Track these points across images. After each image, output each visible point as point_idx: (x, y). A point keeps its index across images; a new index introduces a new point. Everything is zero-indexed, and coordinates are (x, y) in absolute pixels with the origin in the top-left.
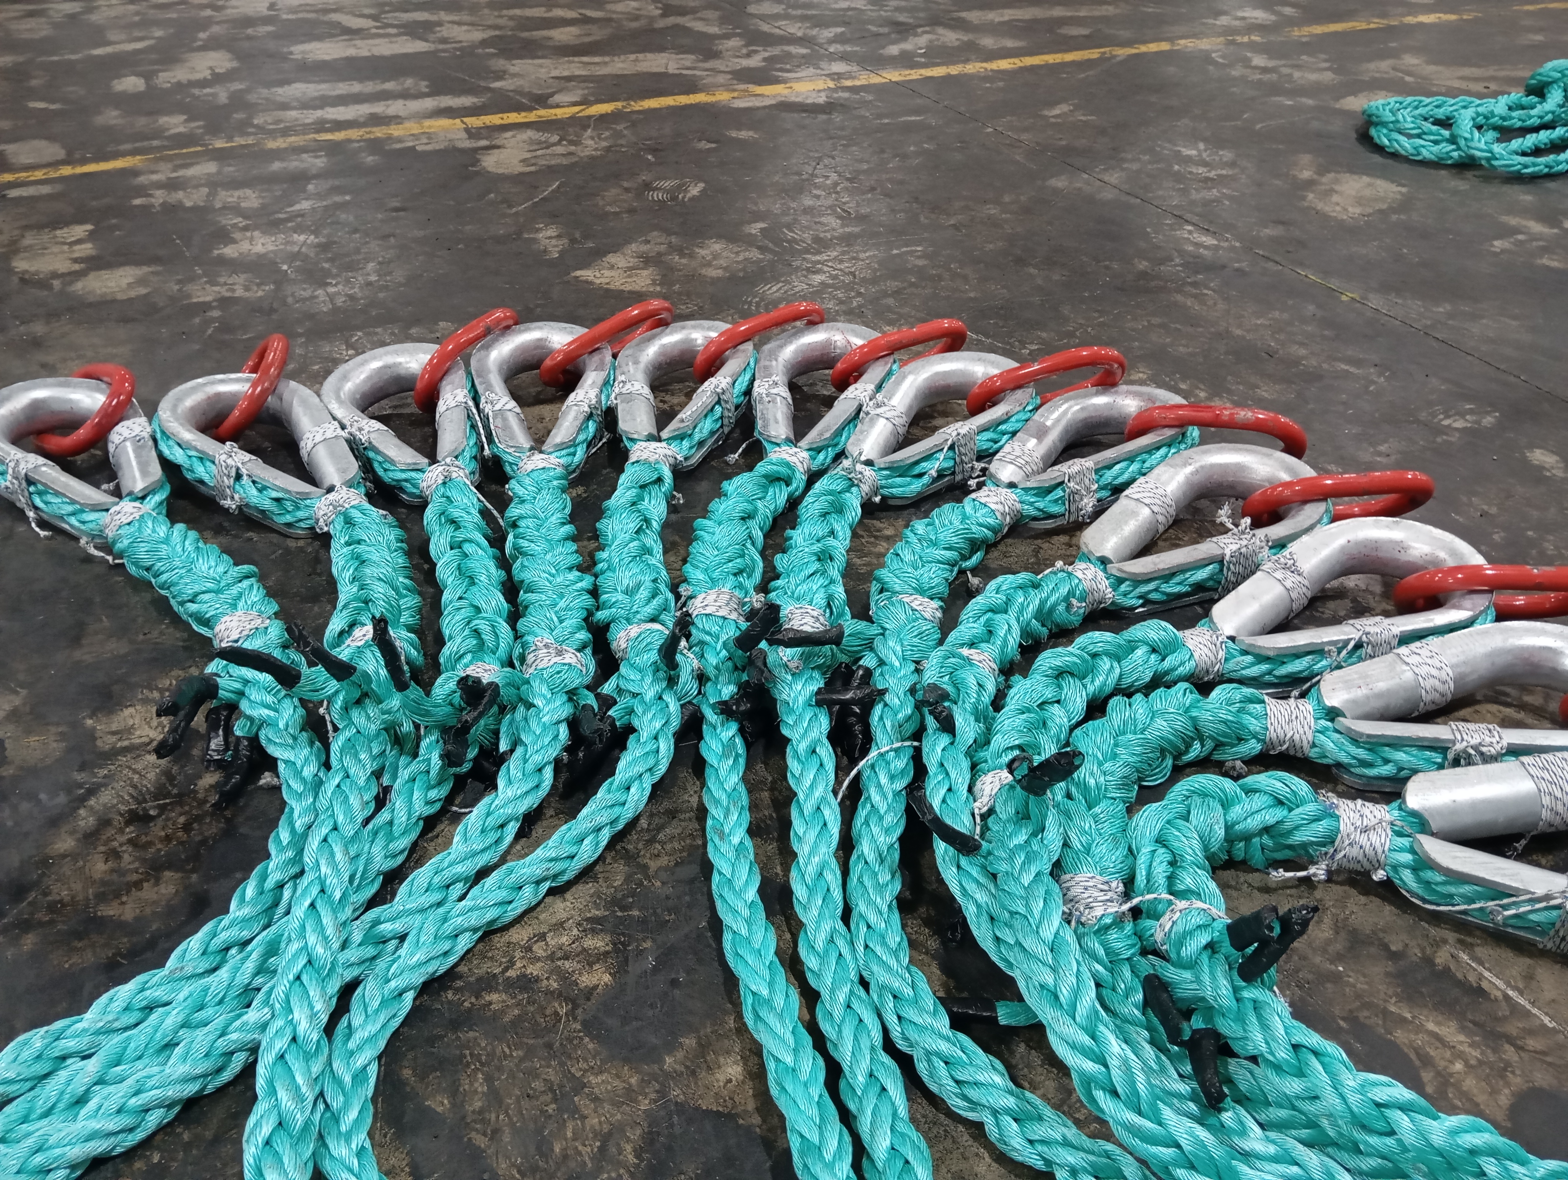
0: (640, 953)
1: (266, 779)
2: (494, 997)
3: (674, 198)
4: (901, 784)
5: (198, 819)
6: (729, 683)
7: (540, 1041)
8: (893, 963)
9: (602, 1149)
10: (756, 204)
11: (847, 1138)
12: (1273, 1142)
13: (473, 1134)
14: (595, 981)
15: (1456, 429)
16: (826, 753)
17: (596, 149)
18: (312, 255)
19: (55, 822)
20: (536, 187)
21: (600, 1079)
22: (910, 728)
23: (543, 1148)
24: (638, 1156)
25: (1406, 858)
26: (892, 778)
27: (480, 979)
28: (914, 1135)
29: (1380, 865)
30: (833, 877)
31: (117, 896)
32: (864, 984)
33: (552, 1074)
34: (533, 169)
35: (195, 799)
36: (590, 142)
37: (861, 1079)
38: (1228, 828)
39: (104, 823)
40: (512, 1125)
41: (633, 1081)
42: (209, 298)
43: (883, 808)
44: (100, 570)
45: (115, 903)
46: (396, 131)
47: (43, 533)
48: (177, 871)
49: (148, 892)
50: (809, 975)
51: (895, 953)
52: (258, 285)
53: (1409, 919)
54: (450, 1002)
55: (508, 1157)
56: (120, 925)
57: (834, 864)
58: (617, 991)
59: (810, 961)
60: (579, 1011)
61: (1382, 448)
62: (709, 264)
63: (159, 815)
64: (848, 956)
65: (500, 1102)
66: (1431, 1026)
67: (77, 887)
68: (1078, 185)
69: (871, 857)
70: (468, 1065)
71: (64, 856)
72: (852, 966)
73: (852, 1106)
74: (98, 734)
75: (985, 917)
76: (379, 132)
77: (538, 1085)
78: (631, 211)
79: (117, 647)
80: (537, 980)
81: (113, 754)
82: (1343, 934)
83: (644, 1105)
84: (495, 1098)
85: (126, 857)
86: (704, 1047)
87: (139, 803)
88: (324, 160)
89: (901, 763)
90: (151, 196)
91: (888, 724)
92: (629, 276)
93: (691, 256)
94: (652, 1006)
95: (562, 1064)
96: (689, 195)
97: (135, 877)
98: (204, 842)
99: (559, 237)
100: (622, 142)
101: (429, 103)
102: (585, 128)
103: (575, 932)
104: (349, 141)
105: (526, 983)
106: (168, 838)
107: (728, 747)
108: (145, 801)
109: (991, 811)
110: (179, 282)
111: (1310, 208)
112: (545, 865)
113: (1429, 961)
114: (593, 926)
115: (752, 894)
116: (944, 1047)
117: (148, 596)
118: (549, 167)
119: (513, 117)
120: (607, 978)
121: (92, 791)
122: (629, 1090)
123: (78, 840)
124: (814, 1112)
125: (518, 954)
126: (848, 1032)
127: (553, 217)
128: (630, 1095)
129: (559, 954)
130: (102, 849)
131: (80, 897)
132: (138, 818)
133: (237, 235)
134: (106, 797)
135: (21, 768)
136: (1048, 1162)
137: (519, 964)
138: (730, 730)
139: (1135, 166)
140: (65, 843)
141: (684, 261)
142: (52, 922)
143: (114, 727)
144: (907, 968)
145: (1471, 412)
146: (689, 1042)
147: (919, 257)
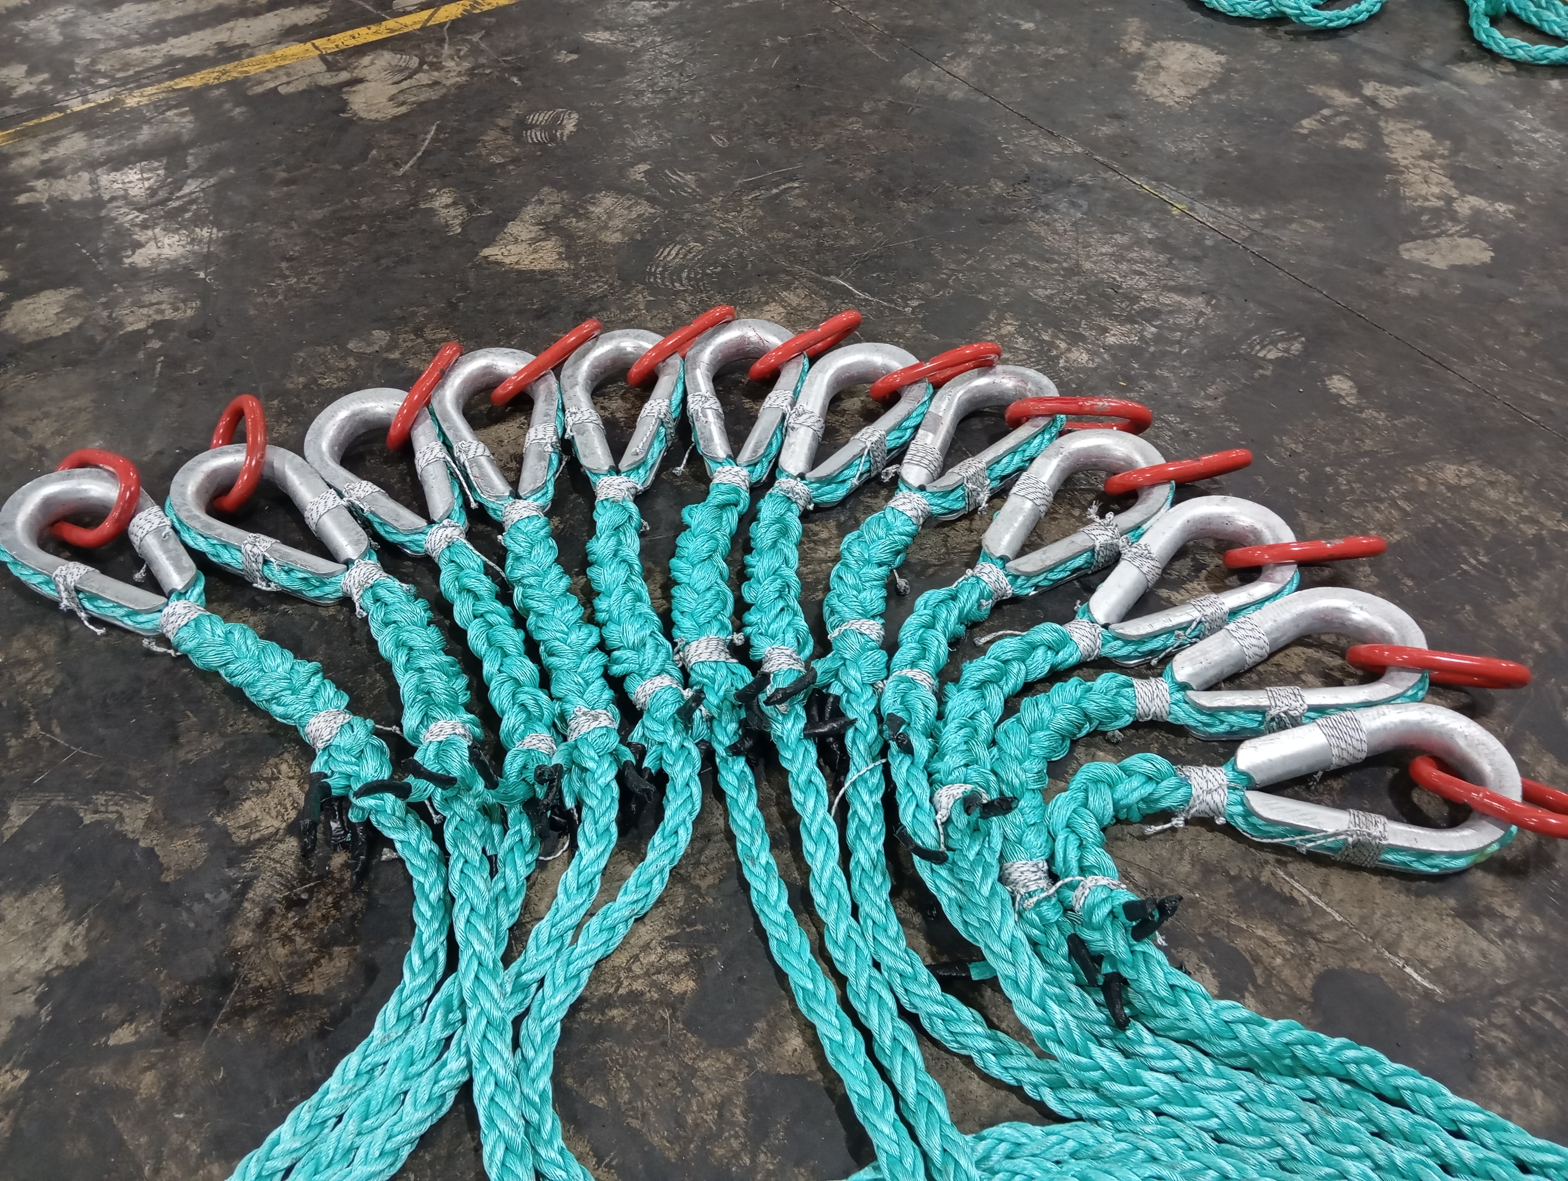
0: (711, 959)
1: (387, 854)
2: (615, 1012)
3: (553, 139)
4: (878, 798)
5: (343, 896)
6: (731, 721)
7: (657, 1042)
8: (894, 949)
9: (720, 1115)
10: (633, 139)
11: (889, 1092)
12: (1161, 1045)
13: (629, 1120)
14: (684, 988)
15: (1270, 361)
16: (820, 780)
17: (460, 74)
18: (223, 255)
19: (229, 916)
20: (415, 136)
21: (706, 1063)
22: (877, 749)
23: (680, 1123)
24: (745, 1116)
25: (1239, 809)
26: (871, 793)
27: (600, 1000)
28: (931, 1081)
29: (1220, 814)
30: (840, 883)
31: (305, 975)
32: (877, 965)
33: (671, 1066)
34: (404, 109)
35: (333, 879)
36: (450, 64)
37: (888, 1042)
38: (1116, 803)
39: (269, 913)
40: (654, 1108)
41: (729, 1061)
42: (141, 325)
43: (868, 820)
44: (165, 663)
45: (305, 980)
46: (251, 67)
47: (99, 632)
48: (342, 945)
49: (327, 968)
50: (838, 965)
51: (896, 941)
52: (184, 301)
53: (1243, 847)
54: (584, 1021)
55: (657, 1132)
56: (316, 999)
57: (839, 871)
58: (701, 993)
59: (837, 954)
60: (679, 1013)
61: (1210, 391)
62: (606, 227)
63: (311, 898)
64: (861, 944)
65: (641, 1092)
66: (1260, 932)
67: (269, 971)
68: (930, 82)
69: (867, 865)
70: (611, 1069)
71: (248, 947)
72: (866, 952)
73: (885, 1063)
74: (231, 831)
75: (955, 908)
76: (234, 71)
77: (663, 1075)
78: (515, 160)
79: (211, 743)
80: (642, 994)
81: (249, 848)
82: (1198, 867)
83: (741, 1078)
84: (637, 1090)
85: (297, 939)
86: (773, 1027)
87: (290, 890)
88: (190, 118)
89: (877, 778)
90: (32, 189)
91: (862, 748)
92: (535, 251)
93: (587, 216)
94: (729, 1001)
95: (677, 1057)
96: (566, 132)
97: (312, 956)
98: (354, 917)
99: (454, 204)
100: (482, 60)
101: (272, 22)
102: (441, 42)
103: (659, 950)
104: (207, 87)
105: (634, 997)
106: (325, 918)
107: (741, 777)
108: (294, 887)
109: (949, 821)
110: (106, 306)
111: (1140, 93)
112: (630, 908)
113: (1256, 880)
114: (672, 943)
115: (784, 905)
116: (940, 1009)
117: (220, 688)
118: (421, 104)
119: (365, 35)
120: (692, 984)
121: (247, 885)
122: (728, 1068)
123: (254, 931)
124: (864, 1076)
125: (622, 975)
126: (874, 1010)
127: (443, 177)
128: (730, 1072)
129: (653, 970)
130: (275, 935)
131: (275, 981)
132: (293, 903)
133: (140, 236)
134: (260, 890)
135: (178, 872)
136: (1018, 1081)
137: (625, 983)
138: (740, 764)
139: (979, 50)
140: (244, 936)
141: (582, 225)
142: (261, 1005)
143: (242, 821)
144: (906, 952)
145: (1282, 339)
146: (761, 1025)
147: (798, 196)
